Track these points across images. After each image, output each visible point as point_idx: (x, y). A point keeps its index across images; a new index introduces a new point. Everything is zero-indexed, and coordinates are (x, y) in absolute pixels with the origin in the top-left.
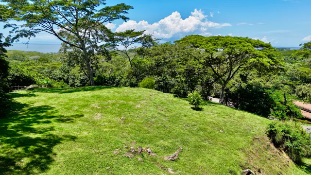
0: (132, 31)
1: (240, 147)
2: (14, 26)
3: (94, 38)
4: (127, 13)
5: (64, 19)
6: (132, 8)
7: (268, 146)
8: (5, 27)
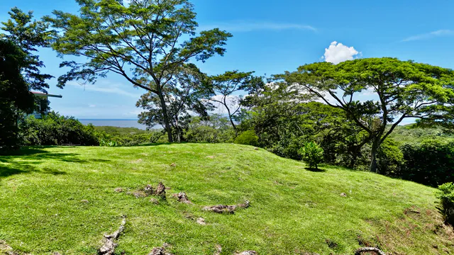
0: (235, 72)
1: (369, 216)
2: (73, 64)
3: (184, 87)
4: (224, 44)
5: (138, 55)
6: (230, 35)
7: (438, 227)
8: (61, 65)
